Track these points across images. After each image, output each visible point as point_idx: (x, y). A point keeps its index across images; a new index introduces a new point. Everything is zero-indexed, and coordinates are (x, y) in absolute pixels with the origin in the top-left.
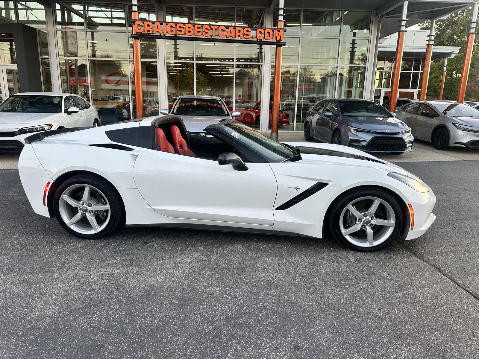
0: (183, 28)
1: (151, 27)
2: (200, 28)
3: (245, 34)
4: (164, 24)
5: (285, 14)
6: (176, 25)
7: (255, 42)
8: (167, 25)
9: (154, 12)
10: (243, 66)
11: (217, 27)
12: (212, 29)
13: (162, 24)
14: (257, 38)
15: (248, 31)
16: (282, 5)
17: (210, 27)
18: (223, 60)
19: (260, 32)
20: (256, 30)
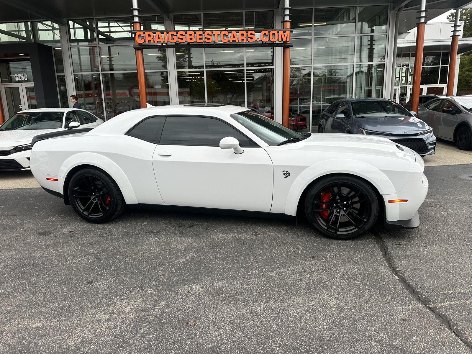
0: (185, 35)
1: (152, 37)
2: (202, 34)
3: (249, 38)
4: (165, 33)
5: (291, 14)
6: (177, 33)
7: (260, 45)
8: (168, 33)
9: (163, 23)
10: (258, 71)
11: (219, 32)
12: (214, 35)
13: (163, 33)
14: (261, 40)
15: (251, 34)
16: (287, 5)
17: (212, 33)
18: (236, 66)
19: (265, 34)
20: (261, 33)
